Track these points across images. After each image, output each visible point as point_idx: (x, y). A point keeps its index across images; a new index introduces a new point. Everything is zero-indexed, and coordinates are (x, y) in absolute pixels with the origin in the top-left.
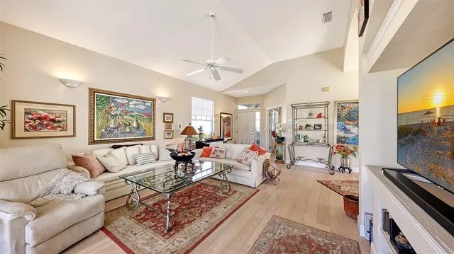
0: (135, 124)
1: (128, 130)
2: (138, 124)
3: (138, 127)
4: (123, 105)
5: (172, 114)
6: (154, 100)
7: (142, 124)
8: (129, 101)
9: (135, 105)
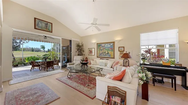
0: (107, 52)
1: (105, 54)
2: (108, 52)
3: (108, 53)
4: (103, 46)
5: (124, 47)
6: (114, 42)
7: (109, 52)
8: (105, 45)
9: (107, 45)
